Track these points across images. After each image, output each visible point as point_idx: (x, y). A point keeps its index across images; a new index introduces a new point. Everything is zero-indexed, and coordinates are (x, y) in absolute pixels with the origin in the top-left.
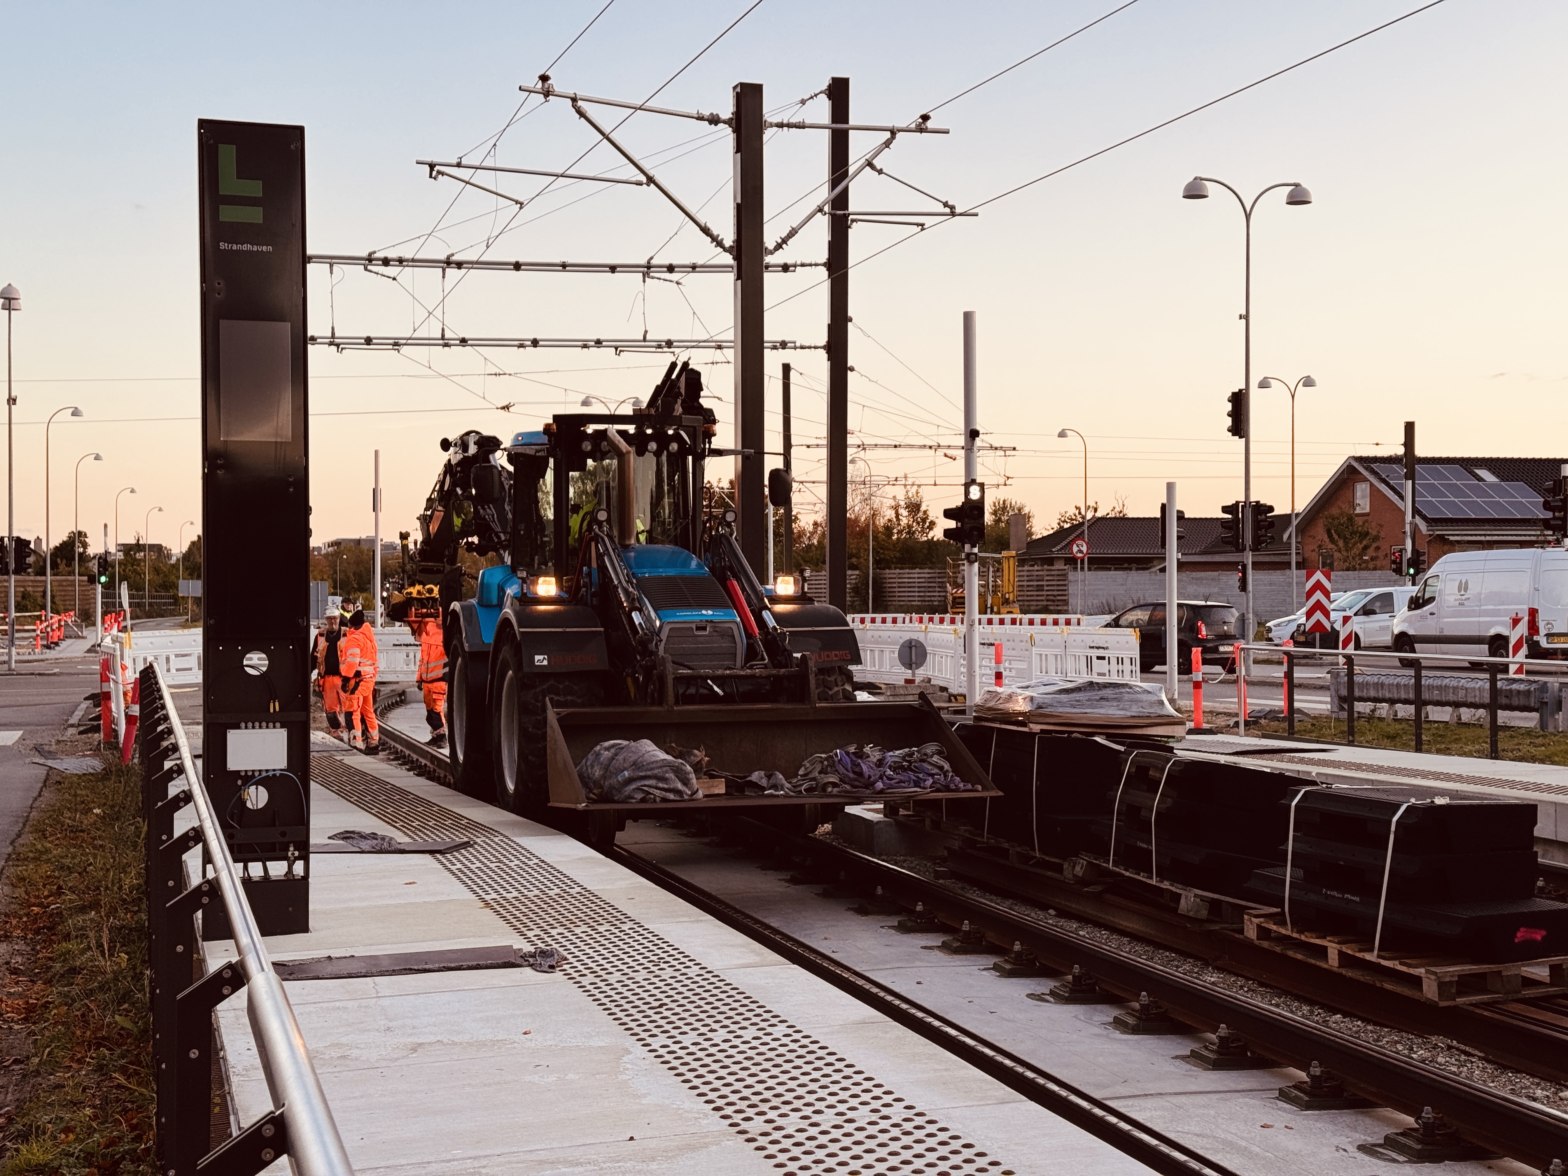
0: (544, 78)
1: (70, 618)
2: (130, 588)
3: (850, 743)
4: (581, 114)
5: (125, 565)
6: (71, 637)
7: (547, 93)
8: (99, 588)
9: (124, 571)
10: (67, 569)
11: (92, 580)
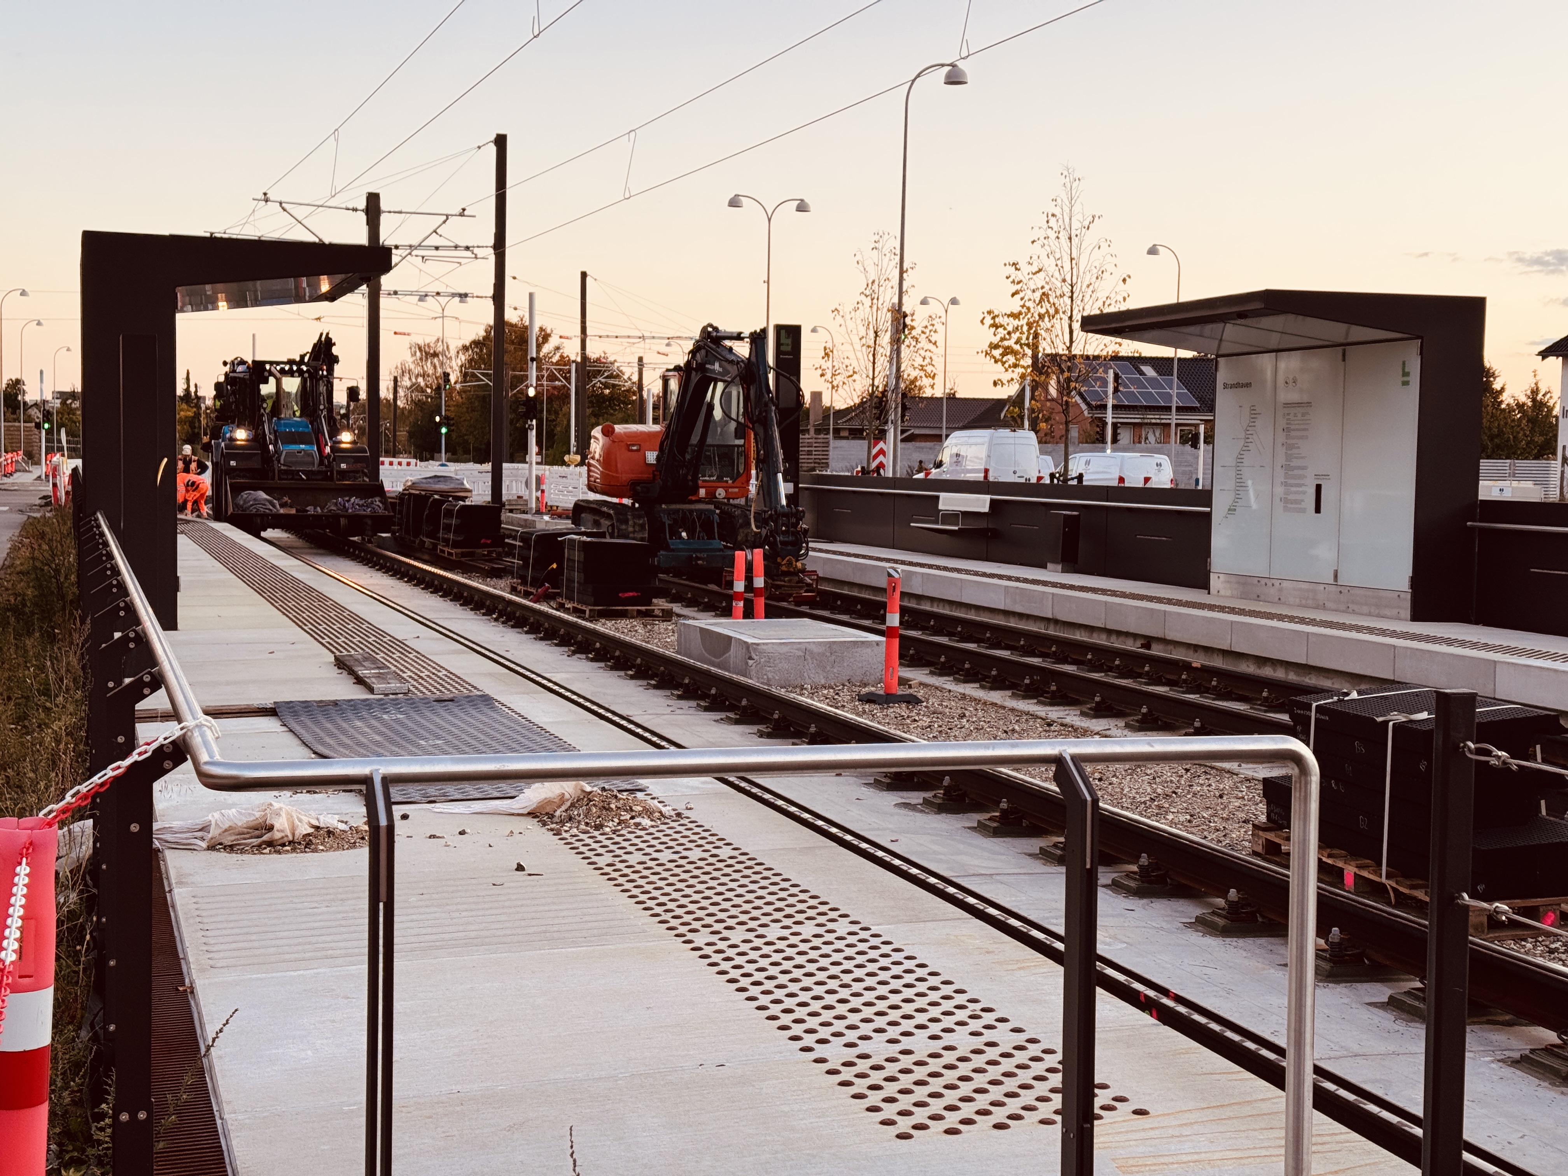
0: (265, 194)
1: (20, 457)
2: (67, 435)
3: (346, 496)
4: (284, 210)
5: (62, 414)
6: (20, 471)
7: (267, 201)
8: (44, 432)
9: (61, 419)
10: (12, 416)
11: (38, 426)
